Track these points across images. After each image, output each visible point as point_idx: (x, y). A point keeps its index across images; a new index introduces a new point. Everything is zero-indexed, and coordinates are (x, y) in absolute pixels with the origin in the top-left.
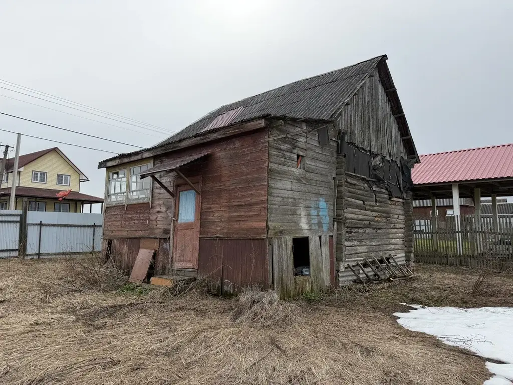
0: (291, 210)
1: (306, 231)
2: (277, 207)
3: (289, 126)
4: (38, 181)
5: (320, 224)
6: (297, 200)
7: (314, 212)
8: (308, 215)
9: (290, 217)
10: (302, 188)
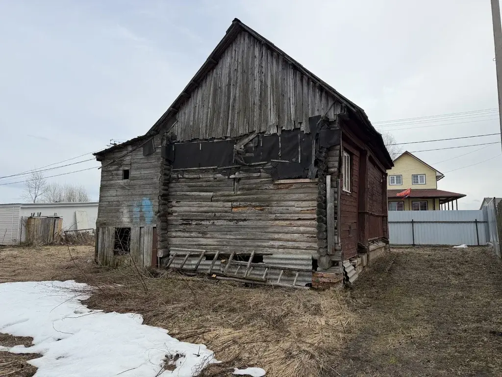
0: (115, 209)
1: (127, 223)
2: (104, 208)
3: (117, 153)
4: (395, 184)
5: (142, 218)
6: (121, 202)
7: (136, 209)
8: (131, 211)
9: (114, 214)
10: (126, 192)
